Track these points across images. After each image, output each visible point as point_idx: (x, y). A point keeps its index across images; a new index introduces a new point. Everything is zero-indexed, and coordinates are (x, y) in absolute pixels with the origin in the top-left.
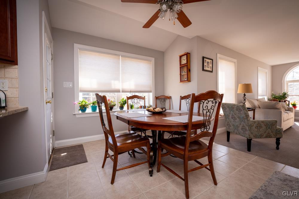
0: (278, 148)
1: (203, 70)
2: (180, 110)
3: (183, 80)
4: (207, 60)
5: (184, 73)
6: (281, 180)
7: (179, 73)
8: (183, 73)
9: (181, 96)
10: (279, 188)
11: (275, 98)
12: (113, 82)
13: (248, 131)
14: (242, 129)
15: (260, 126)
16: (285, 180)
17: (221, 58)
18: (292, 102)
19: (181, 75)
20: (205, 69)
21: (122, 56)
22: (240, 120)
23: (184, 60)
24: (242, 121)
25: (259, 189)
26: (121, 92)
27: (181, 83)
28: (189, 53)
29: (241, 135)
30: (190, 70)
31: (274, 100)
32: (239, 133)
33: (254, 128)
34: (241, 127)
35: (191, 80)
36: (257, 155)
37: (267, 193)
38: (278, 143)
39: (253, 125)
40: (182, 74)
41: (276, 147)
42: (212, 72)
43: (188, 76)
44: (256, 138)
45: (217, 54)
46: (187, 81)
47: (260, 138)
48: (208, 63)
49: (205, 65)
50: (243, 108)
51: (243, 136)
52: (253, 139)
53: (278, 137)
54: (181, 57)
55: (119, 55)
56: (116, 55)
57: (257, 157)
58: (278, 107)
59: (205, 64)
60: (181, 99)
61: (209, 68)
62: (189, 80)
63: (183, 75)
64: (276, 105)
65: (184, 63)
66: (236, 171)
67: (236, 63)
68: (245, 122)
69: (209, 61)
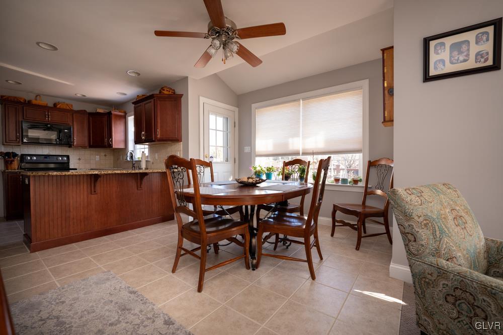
1: (426, 81)
4: (454, 39)
12: (290, 140)
20: (433, 73)
21: (304, 99)
26: (301, 154)
30: (392, 91)
55: (298, 100)
56: (295, 101)
69: (469, 36)
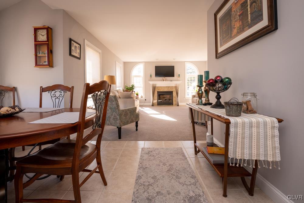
0: (137, 130)
1: (70, 54)
2: (41, 106)
3: (41, 64)
4: (75, 44)
5: (42, 54)
6: (147, 154)
7: (34, 53)
8: (40, 53)
9: (41, 87)
10: (148, 160)
11: (127, 89)
13: (119, 120)
14: (114, 119)
15: (127, 114)
16: (149, 153)
17: (88, 46)
18: (136, 92)
19: (36, 55)
20: (72, 54)
22: (112, 111)
23: (42, 35)
24: (114, 111)
25: (138, 168)
27: (37, 68)
28: (51, 29)
29: (113, 126)
30: (51, 52)
31: (127, 91)
32: (110, 123)
33: (123, 116)
34: (112, 117)
35: (54, 65)
36: (126, 141)
37: (144, 169)
38: (137, 126)
39: (122, 114)
40: (38, 55)
41: (136, 129)
42: (79, 58)
43: (50, 60)
44: (125, 125)
45: (84, 39)
46: (48, 66)
47: (127, 124)
48: (76, 47)
49: (73, 50)
50: (115, 99)
51: (114, 126)
52: (122, 127)
53: (137, 121)
54: (36, 30)
57: (127, 141)
58: (132, 97)
59: (73, 48)
60: (42, 92)
61: (76, 53)
62: (50, 64)
63: (40, 57)
64: (131, 95)
65: (42, 40)
66: (117, 161)
67: (101, 54)
68: (116, 112)
69: (77, 45)
